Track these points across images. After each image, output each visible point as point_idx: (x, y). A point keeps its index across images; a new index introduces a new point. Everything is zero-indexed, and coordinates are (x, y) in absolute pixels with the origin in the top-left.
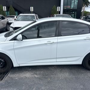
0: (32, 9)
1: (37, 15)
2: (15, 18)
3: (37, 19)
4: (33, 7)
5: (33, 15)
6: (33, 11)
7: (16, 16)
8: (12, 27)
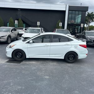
0: (38, 23)
1: (42, 28)
2: (24, 30)
3: (42, 32)
4: (39, 22)
5: (39, 28)
6: (39, 25)
7: (24, 28)
8: (23, 37)
